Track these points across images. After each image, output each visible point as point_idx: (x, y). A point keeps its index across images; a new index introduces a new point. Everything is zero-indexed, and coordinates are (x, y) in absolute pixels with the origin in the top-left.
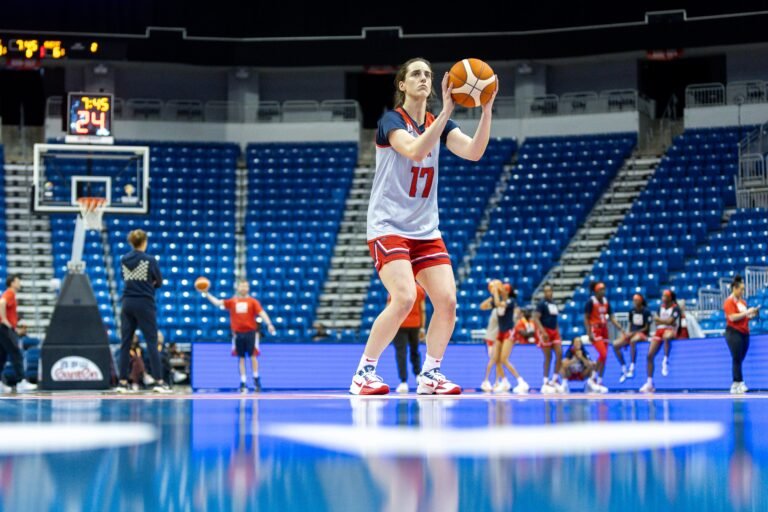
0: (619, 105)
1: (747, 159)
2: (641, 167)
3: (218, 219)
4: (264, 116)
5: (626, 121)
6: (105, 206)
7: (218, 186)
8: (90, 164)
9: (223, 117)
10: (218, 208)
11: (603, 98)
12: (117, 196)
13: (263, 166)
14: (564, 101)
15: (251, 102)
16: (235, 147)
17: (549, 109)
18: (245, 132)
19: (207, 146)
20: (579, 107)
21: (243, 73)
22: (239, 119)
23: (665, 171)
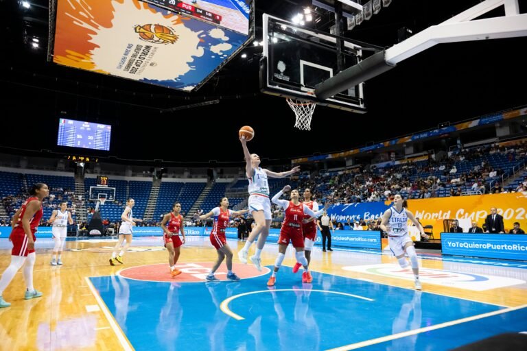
0: (204, 177)
1: (227, 189)
2: (208, 189)
3: (123, 196)
4: (133, 175)
5: (205, 180)
6: (105, 200)
7: (123, 189)
8: (103, 191)
9: (124, 175)
10: (123, 194)
11: (200, 176)
12: (108, 198)
13: (132, 186)
14: (193, 176)
15: (130, 172)
16: (127, 181)
17: (190, 177)
18: (129, 178)
19: (121, 181)
20: (196, 177)
21: (129, 166)
22: (128, 176)
23: (212, 190)
